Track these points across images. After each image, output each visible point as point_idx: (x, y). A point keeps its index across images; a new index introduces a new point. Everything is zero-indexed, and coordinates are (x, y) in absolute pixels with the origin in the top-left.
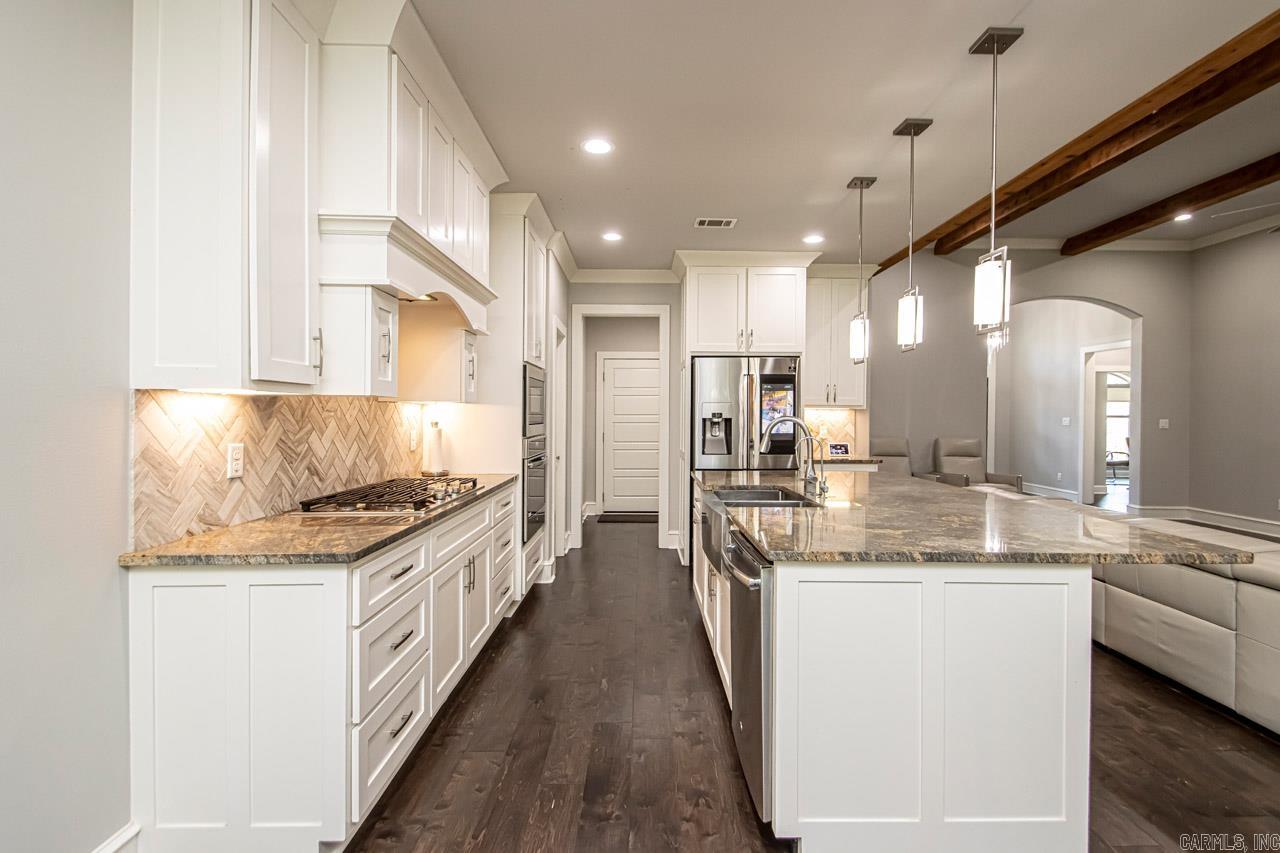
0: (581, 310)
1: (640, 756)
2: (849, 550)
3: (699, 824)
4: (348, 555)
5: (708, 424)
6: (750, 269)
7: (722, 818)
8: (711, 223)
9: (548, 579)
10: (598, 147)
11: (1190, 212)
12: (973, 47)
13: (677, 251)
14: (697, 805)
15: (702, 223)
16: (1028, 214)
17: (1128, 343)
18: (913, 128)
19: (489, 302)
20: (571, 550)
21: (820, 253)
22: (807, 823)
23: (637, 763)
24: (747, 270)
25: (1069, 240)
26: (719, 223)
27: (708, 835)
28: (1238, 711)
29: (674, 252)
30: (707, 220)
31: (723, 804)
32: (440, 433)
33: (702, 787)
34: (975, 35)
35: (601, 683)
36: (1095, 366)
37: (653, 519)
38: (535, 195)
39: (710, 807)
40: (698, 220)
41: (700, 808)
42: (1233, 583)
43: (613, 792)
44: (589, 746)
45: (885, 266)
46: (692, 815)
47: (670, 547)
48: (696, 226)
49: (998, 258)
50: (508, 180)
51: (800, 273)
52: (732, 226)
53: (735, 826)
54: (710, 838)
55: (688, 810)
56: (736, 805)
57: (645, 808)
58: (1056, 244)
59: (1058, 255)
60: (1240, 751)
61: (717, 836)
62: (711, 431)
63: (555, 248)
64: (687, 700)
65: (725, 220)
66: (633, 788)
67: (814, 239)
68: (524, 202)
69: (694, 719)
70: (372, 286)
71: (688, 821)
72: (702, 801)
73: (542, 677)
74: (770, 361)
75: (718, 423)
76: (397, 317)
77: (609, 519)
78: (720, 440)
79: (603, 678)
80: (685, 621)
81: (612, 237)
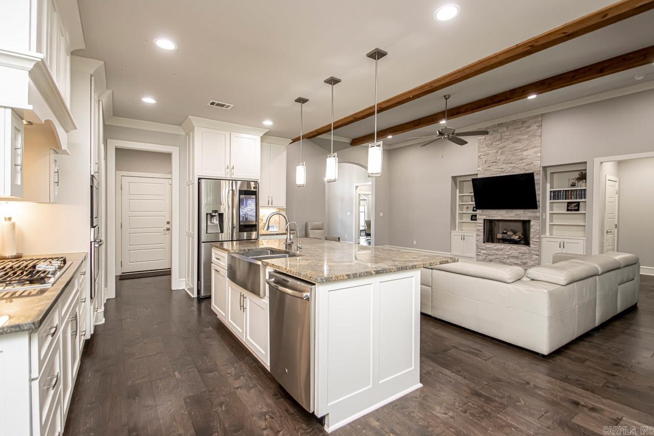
0: (114, 143)
1: (221, 407)
2: (349, 273)
3: (271, 428)
4: (34, 323)
5: (209, 216)
6: (232, 133)
7: (281, 420)
8: (218, 105)
9: (100, 321)
10: (165, 44)
11: (392, 135)
12: (369, 53)
13: (189, 116)
14: (266, 419)
15: (213, 104)
16: (345, 126)
17: (370, 183)
18: (333, 81)
19: (69, 132)
20: (107, 300)
21: (268, 130)
22: (333, 404)
23: (222, 411)
24: (230, 134)
25: (353, 140)
26: (223, 106)
27: (279, 432)
28: (433, 316)
29: (187, 116)
30: (217, 102)
31: (279, 414)
32: (14, 225)
33: (264, 410)
34: (371, 49)
35: (175, 375)
36: (359, 191)
37: (168, 273)
38: (103, 62)
39: (273, 418)
40: (211, 101)
41: (268, 420)
42: (431, 270)
43: (215, 432)
44: (186, 413)
45: (294, 141)
46: (266, 426)
47: (180, 289)
48: (209, 104)
49: (379, 146)
50: (84, 48)
51: (258, 139)
52: (229, 108)
53: (290, 422)
54: (281, 433)
55: (263, 424)
56: (285, 412)
57: (239, 432)
58: (348, 141)
59: (350, 145)
60: (437, 329)
61: (284, 430)
62: (211, 220)
63: (104, 100)
64: (233, 368)
65: (227, 104)
66: (227, 425)
67: (268, 123)
68: (96, 65)
69: (242, 377)
70: (13, 109)
71: (265, 429)
72: (267, 417)
73: (130, 383)
74: (239, 183)
75: (215, 216)
76: (23, 135)
77: (127, 277)
78: (216, 225)
79: (174, 372)
80: (210, 327)
81: (149, 100)
